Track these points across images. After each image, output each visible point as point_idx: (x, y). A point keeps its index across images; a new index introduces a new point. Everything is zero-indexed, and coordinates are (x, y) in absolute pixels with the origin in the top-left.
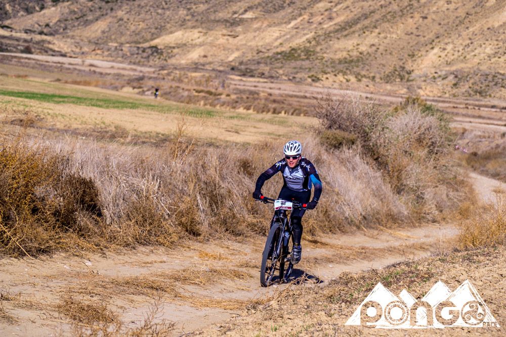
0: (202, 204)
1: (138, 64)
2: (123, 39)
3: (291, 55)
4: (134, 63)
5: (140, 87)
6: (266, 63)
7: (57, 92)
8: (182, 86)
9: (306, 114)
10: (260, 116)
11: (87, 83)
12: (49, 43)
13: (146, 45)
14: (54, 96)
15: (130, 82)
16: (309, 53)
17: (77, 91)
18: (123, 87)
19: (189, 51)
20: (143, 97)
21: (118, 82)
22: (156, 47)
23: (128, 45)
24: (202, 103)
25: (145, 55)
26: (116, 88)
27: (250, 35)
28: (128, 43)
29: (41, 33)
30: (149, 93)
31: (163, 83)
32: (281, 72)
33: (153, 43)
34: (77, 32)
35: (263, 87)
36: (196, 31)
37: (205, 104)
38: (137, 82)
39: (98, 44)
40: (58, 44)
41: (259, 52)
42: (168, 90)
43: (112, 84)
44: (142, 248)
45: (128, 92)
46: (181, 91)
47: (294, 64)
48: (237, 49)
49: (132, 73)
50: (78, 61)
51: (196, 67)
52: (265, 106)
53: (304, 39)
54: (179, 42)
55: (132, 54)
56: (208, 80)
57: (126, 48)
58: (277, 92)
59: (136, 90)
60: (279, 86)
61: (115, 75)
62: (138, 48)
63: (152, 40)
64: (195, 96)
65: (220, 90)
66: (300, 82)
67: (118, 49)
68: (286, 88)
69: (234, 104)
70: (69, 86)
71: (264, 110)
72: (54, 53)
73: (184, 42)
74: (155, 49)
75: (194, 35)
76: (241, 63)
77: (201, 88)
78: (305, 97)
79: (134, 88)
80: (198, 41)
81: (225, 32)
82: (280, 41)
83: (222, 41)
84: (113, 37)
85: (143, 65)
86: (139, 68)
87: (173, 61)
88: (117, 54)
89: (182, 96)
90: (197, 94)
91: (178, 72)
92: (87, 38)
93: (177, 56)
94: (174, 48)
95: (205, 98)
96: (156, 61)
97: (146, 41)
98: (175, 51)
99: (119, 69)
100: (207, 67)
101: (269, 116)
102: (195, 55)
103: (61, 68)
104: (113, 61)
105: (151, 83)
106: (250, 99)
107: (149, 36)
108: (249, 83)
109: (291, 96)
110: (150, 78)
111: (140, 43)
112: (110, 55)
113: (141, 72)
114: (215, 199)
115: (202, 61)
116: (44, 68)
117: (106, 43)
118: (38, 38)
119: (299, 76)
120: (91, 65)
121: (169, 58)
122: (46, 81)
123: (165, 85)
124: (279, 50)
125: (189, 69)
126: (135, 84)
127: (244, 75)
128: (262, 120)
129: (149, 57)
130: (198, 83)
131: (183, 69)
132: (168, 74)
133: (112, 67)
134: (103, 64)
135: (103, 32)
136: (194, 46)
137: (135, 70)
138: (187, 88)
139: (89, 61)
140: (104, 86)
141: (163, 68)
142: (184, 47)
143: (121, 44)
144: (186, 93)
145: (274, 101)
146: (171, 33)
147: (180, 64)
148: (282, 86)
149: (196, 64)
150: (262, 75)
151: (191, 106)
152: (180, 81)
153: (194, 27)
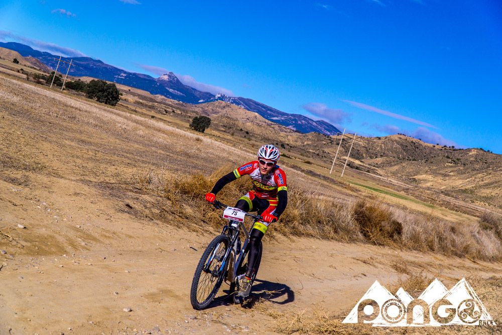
0: (436, 240)
1: (407, 184)
2: (403, 174)
3: (465, 191)
6: (455, 192)
7: (379, 189)
9: (468, 214)
10: (452, 211)
11: (388, 187)
12: (376, 170)
13: (412, 177)
14: (377, 190)
15: (404, 190)
16: (472, 192)
17: (385, 189)
18: (401, 191)
20: (408, 196)
21: (399, 189)
22: (415, 179)
24: (429, 202)
25: (410, 181)
26: (398, 191)
27: (451, 181)
28: (405, 175)
29: (374, 166)
30: (410, 195)
31: (415, 192)
32: (460, 196)
33: (414, 177)
34: (387, 168)
35: (453, 201)
36: (431, 176)
38: (406, 190)
39: (394, 174)
40: (380, 171)
41: (453, 188)
42: (418, 195)
43: (397, 189)
44: (414, 251)
45: (402, 193)
46: (422, 197)
47: (465, 195)
48: (445, 185)
49: (405, 187)
50: (386, 178)
51: (428, 189)
52: (453, 208)
53: (471, 186)
54: (424, 178)
55: (406, 180)
56: (432, 194)
57: (404, 177)
58: (457, 204)
59: (406, 193)
60: (458, 201)
61: (398, 186)
62: (408, 178)
64: (427, 200)
65: (436, 199)
66: (467, 202)
68: (461, 203)
69: (441, 205)
70: (382, 187)
71: (452, 209)
72: (378, 174)
73: (426, 179)
75: (430, 177)
76: (446, 191)
77: (429, 197)
78: (468, 208)
80: (431, 180)
81: (441, 178)
82: (462, 185)
83: (440, 181)
84: (400, 172)
85: (409, 185)
87: (420, 185)
88: (400, 179)
91: (421, 189)
92: (390, 171)
93: (422, 184)
94: (421, 180)
95: (431, 201)
96: (415, 184)
97: (412, 176)
99: (400, 184)
100: (433, 190)
101: (454, 212)
102: (429, 184)
103: (379, 180)
104: (398, 181)
105: (411, 191)
106: (447, 205)
107: (413, 175)
108: (448, 198)
109: (463, 206)
111: (409, 176)
112: (398, 179)
113: (408, 187)
114: (441, 239)
115: (431, 187)
116: (374, 179)
117: (397, 174)
118: (373, 168)
119: (467, 199)
120: (390, 181)
122: (374, 183)
123: (417, 193)
124: (461, 188)
127: (446, 195)
128: (452, 213)
130: (428, 195)
131: (423, 189)
132: (418, 189)
133: (398, 183)
134: (394, 181)
135: (396, 170)
136: (429, 181)
138: (424, 196)
139: (389, 179)
140: (394, 189)
141: (416, 187)
142: (425, 181)
143: (402, 176)
144: (424, 198)
145: (457, 207)
146: (421, 175)
148: (460, 202)
149: (428, 188)
150: (453, 196)
151: (425, 203)
152: (422, 192)
153: (430, 174)
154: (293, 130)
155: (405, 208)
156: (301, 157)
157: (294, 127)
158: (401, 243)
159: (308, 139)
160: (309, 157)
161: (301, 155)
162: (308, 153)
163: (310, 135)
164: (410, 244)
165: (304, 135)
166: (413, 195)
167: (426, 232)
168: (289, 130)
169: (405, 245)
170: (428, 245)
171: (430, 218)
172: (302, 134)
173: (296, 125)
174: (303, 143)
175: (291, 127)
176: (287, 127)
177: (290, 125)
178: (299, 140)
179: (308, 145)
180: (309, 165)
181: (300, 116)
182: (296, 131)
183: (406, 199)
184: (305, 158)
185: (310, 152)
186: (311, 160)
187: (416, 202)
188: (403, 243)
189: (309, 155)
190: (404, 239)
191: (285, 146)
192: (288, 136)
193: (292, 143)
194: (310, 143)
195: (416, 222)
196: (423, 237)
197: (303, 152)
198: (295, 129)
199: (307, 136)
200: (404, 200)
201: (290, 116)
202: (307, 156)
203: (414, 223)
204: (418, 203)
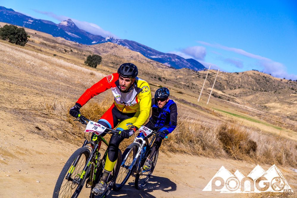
0: (284, 156)
1: (260, 110)
2: (256, 102)
4: (259, 110)
5: (260, 117)
7: (236, 114)
8: (272, 119)
11: (245, 113)
12: (235, 99)
13: (263, 105)
15: (257, 115)
17: (241, 114)
18: (255, 116)
19: (275, 109)
20: (260, 120)
21: (253, 114)
22: (266, 106)
23: (258, 104)
24: (278, 125)
25: (262, 108)
26: (253, 116)
27: (295, 108)
28: (258, 103)
29: (233, 96)
30: (262, 119)
31: (266, 117)
34: (244, 98)
36: (279, 104)
37: (278, 126)
38: (259, 115)
39: (249, 102)
40: (238, 100)
42: (268, 120)
43: (251, 114)
44: (266, 165)
45: (256, 118)
46: (272, 120)
48: (290, 112)
49: (258, 112)
50: (243, 106)
51: (277, 114)
54: (273, 106)
55: (259, 107)
56: (280, 119)
57: (257, 105)
59: (259, 118)
61: (253, 112)
62: (261, 106)
63: (265, 104)
64: (276, 123)
65: (283, 122)
67: (255, 105)
69: (287, 128)
70: (239, 113)
72: (236, 102)
73: (274, 106)
74: (265, 107)
75: (278, 105)
76: (291, 116)
77: (277, 121)
79: (258, 117)
80: (279, 107)
81: (287, 106)
83: (286, 108)
84: (254, 101)
85: (261, 111)
86: (260, 111)
87: (270, 111)
88: (254, 106)
89: (272, 122)
90: (276, 122)
91: (271, 115)
92: (246, 100)
93: (272, 110)
94: (271, 107)
95: (279, 124)
96: (265, 110)
97: (263, 104)
98: (271, 108)
99: (254, 110)
100: (280, 115)
102: (277, 111)
103: (237, 107)
104: (253, 108)
105: (263, 116)
106: (292, 127)
108: (292, 122)
110: (263, 115)
111: (261, 104)
112: (252, 106)
113: (260, 112)
114: (287, 155)
115: (279, 113)
116: (233, 106)
117: (251, 102)
118: (232, 97)
120: (246, 108)
121: (269, 110)
122: (233, 110)
123: (268, 118)
125: (274, 115)
126: (259, 116)
127: (291, 119)
129: (263, 109)
130: (276, 119)
132: (268, 115)
133: (252, 110)
134: (249, 108)
135: (251, 99)
136: (277, 108)
137: (259, 112)
138: (274, 120)
139: (246, 106)
140: (249, 115)
141: (267, 113)
142: (274, 108)
143: (256, 103)
144: (273, 121)
146: (271, 103)
147: (272, 113)
149: (277, 113)
151: (274, 125)
152: (272, 117)
153: (278, 103)
154: (168, 67)
155: (258, 130)
156: (174, 88)
157: (169, 64)
158: (256, 158)
159: (180, 73)
160: (181, 88)
161: (175, 86)
162: (180, 85)
163: (182, 71)
164: (263, 159)
165: (177, 70)
166: (265, 119)
167: (275, 149)
168: (165, 67)
169: (259, 160)
170: (277, 160)
171: (278, 138)
172: (176, 69)
173: (171, 62)
174: (177, 77)
175: (166, 64)
176: (163, 64)
177: (166, 62)
178: (173, 74)
179: (180, 78)
180: (180, 94)
181: (174, 55)
182: (170, 67)
183: (259, 122)
184: (178, 89)
185: (182, 84)
186: (182, 90)
187: (267, 125)
188: (258, 158)
189: (181, 87)
190: (258, 155)
191: (162, 79)
192: (164, 71)
193: (167, 77)
194: (182, 77)
195: (268, 142)
196: (273, 154)
197: (176, 84)
198: (169, 66)
199: (179, 71)
200: (258, 123)
201: (166, 55)
202: (179, 88)
203: (266, 142)
204: (269, 125)
